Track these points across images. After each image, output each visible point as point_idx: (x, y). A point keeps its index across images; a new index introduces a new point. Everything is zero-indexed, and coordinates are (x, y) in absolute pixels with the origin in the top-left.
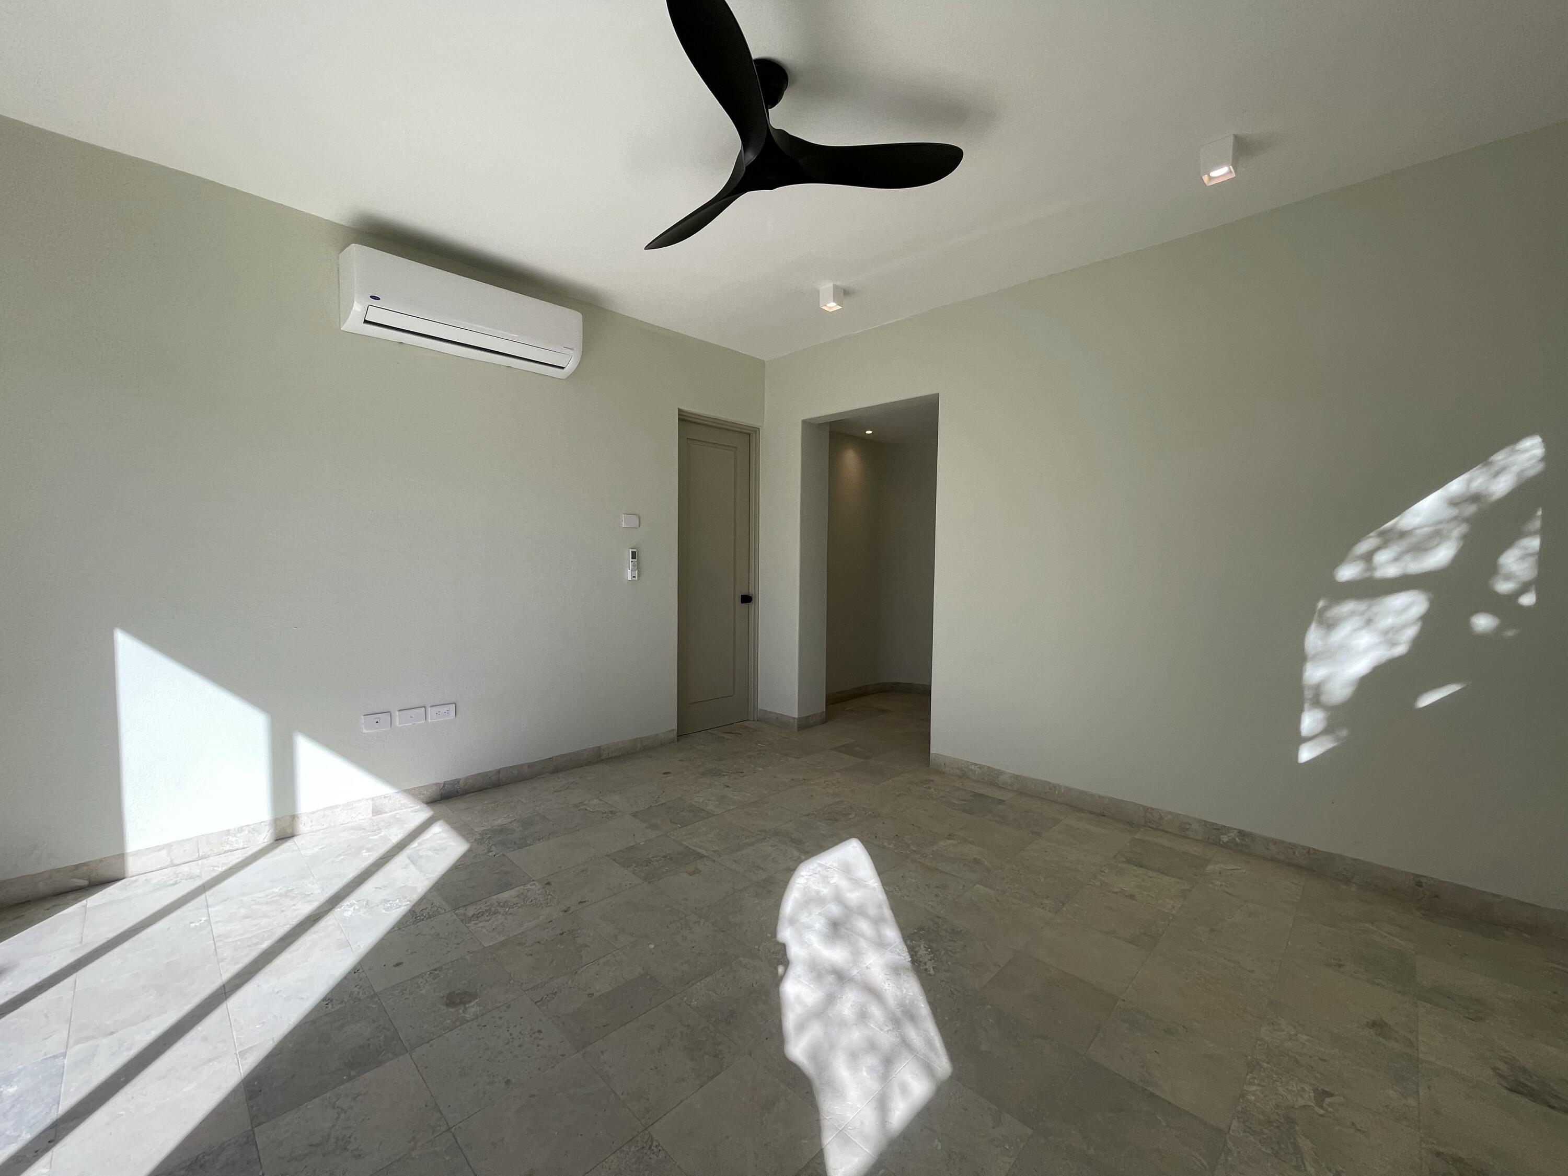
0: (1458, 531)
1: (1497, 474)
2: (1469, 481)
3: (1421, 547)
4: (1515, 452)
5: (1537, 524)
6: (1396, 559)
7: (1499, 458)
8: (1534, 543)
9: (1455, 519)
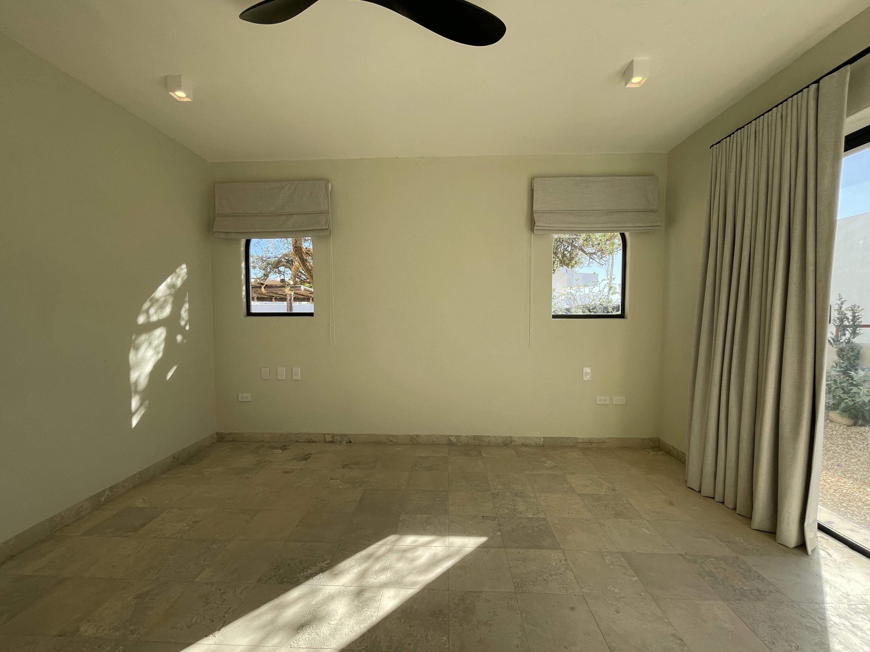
0: (171, 300)
1: (178, 277)
2: (172, 279)
3: (162, 307)
4: (181, 269)
5: (187, 299)
6: (156, 312)
7: (178, 270)
8: (187, 306)
9: (170, 294)
